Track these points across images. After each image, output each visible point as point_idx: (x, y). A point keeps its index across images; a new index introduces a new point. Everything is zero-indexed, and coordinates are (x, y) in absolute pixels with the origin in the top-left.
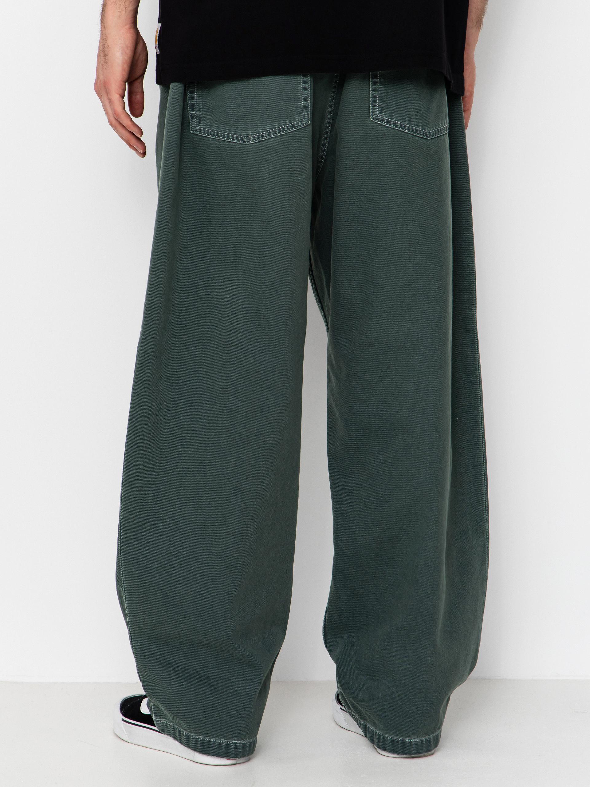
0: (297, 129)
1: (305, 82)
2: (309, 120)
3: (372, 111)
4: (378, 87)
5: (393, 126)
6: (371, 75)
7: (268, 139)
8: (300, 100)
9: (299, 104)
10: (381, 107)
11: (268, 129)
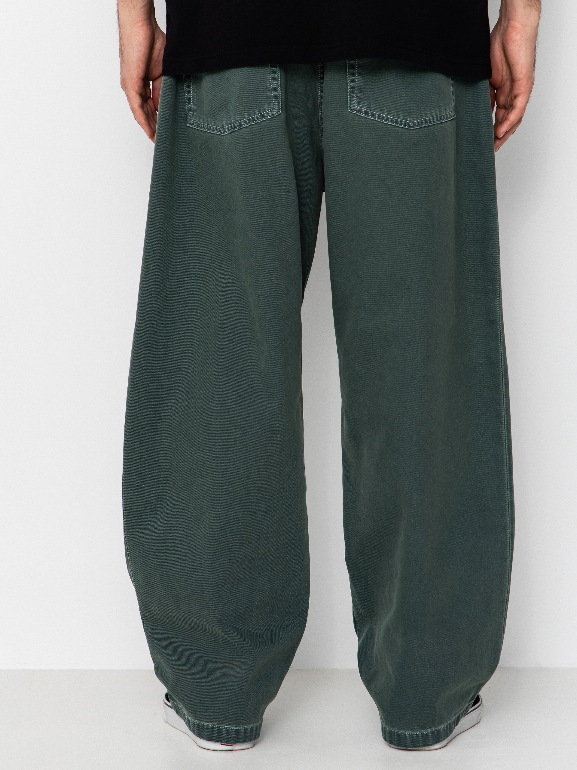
0: (267, 119)
1: (274, 72)
2: (279, 109)
3: (350, 102)
4: (356, 78)
5: (371, 117)
6: (347, 66)
7: (239, 129)
8: (269, 90)
9: (269, 94)
10: (360, 98)
11: (238, 119)
